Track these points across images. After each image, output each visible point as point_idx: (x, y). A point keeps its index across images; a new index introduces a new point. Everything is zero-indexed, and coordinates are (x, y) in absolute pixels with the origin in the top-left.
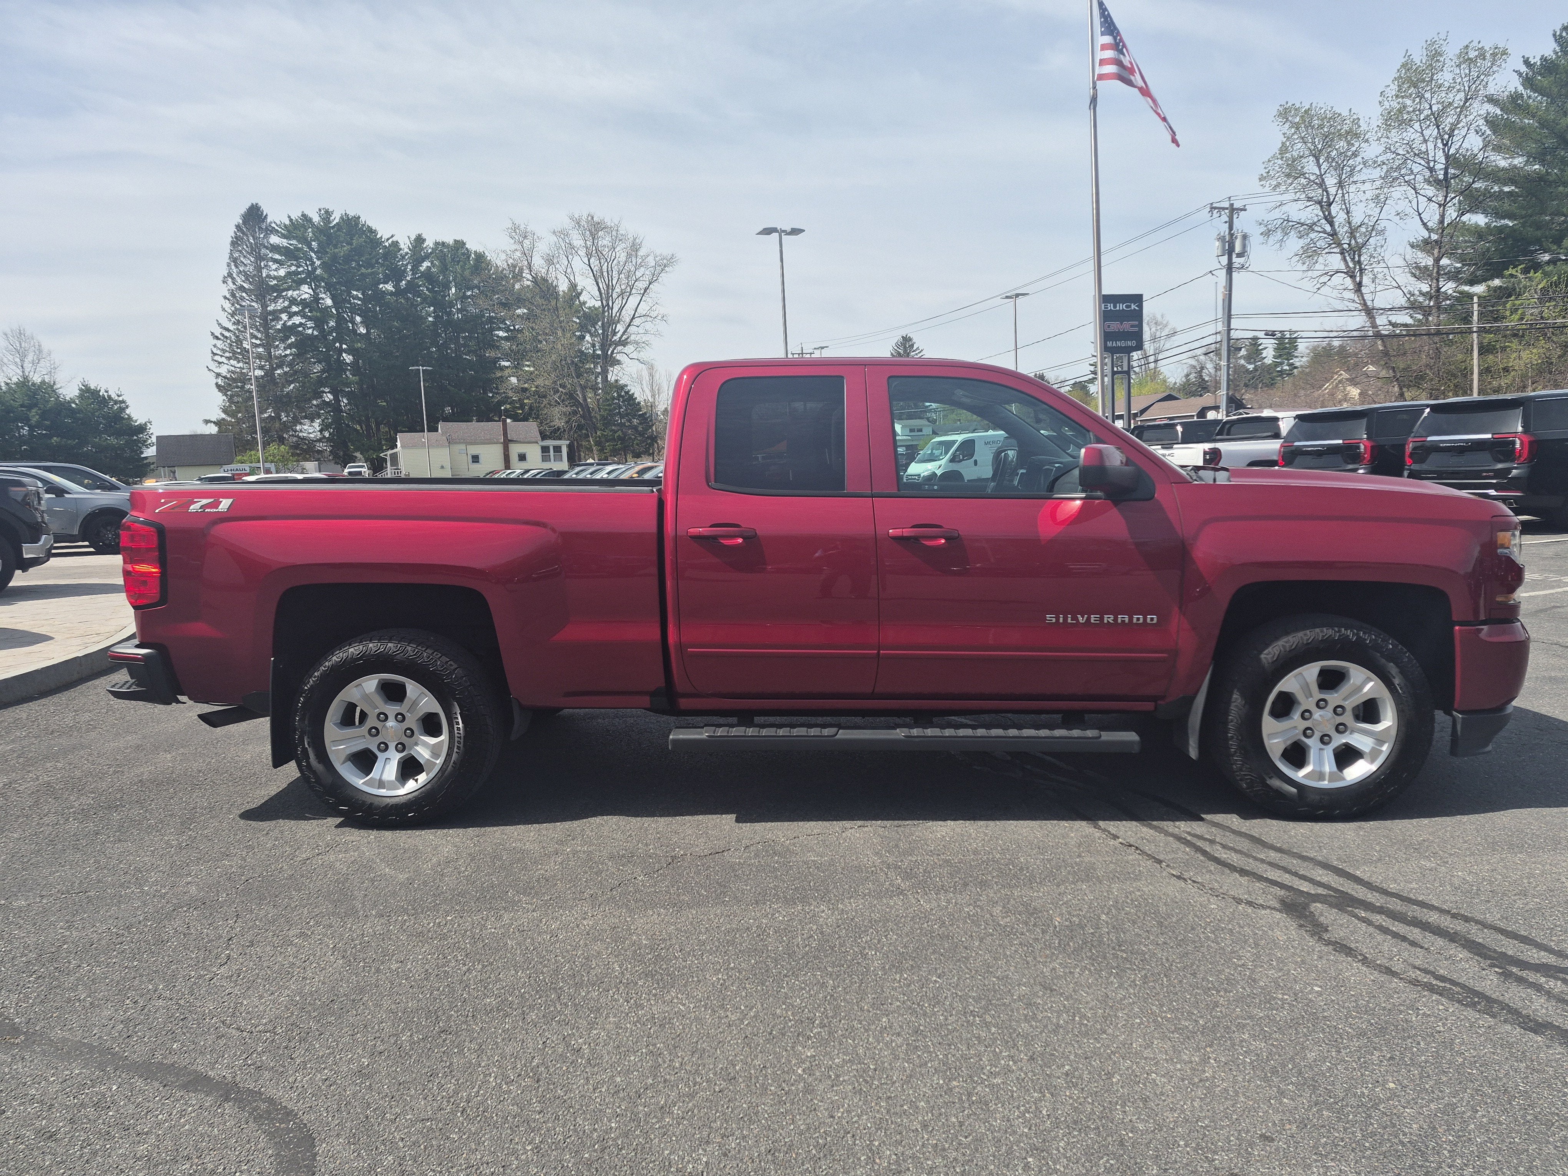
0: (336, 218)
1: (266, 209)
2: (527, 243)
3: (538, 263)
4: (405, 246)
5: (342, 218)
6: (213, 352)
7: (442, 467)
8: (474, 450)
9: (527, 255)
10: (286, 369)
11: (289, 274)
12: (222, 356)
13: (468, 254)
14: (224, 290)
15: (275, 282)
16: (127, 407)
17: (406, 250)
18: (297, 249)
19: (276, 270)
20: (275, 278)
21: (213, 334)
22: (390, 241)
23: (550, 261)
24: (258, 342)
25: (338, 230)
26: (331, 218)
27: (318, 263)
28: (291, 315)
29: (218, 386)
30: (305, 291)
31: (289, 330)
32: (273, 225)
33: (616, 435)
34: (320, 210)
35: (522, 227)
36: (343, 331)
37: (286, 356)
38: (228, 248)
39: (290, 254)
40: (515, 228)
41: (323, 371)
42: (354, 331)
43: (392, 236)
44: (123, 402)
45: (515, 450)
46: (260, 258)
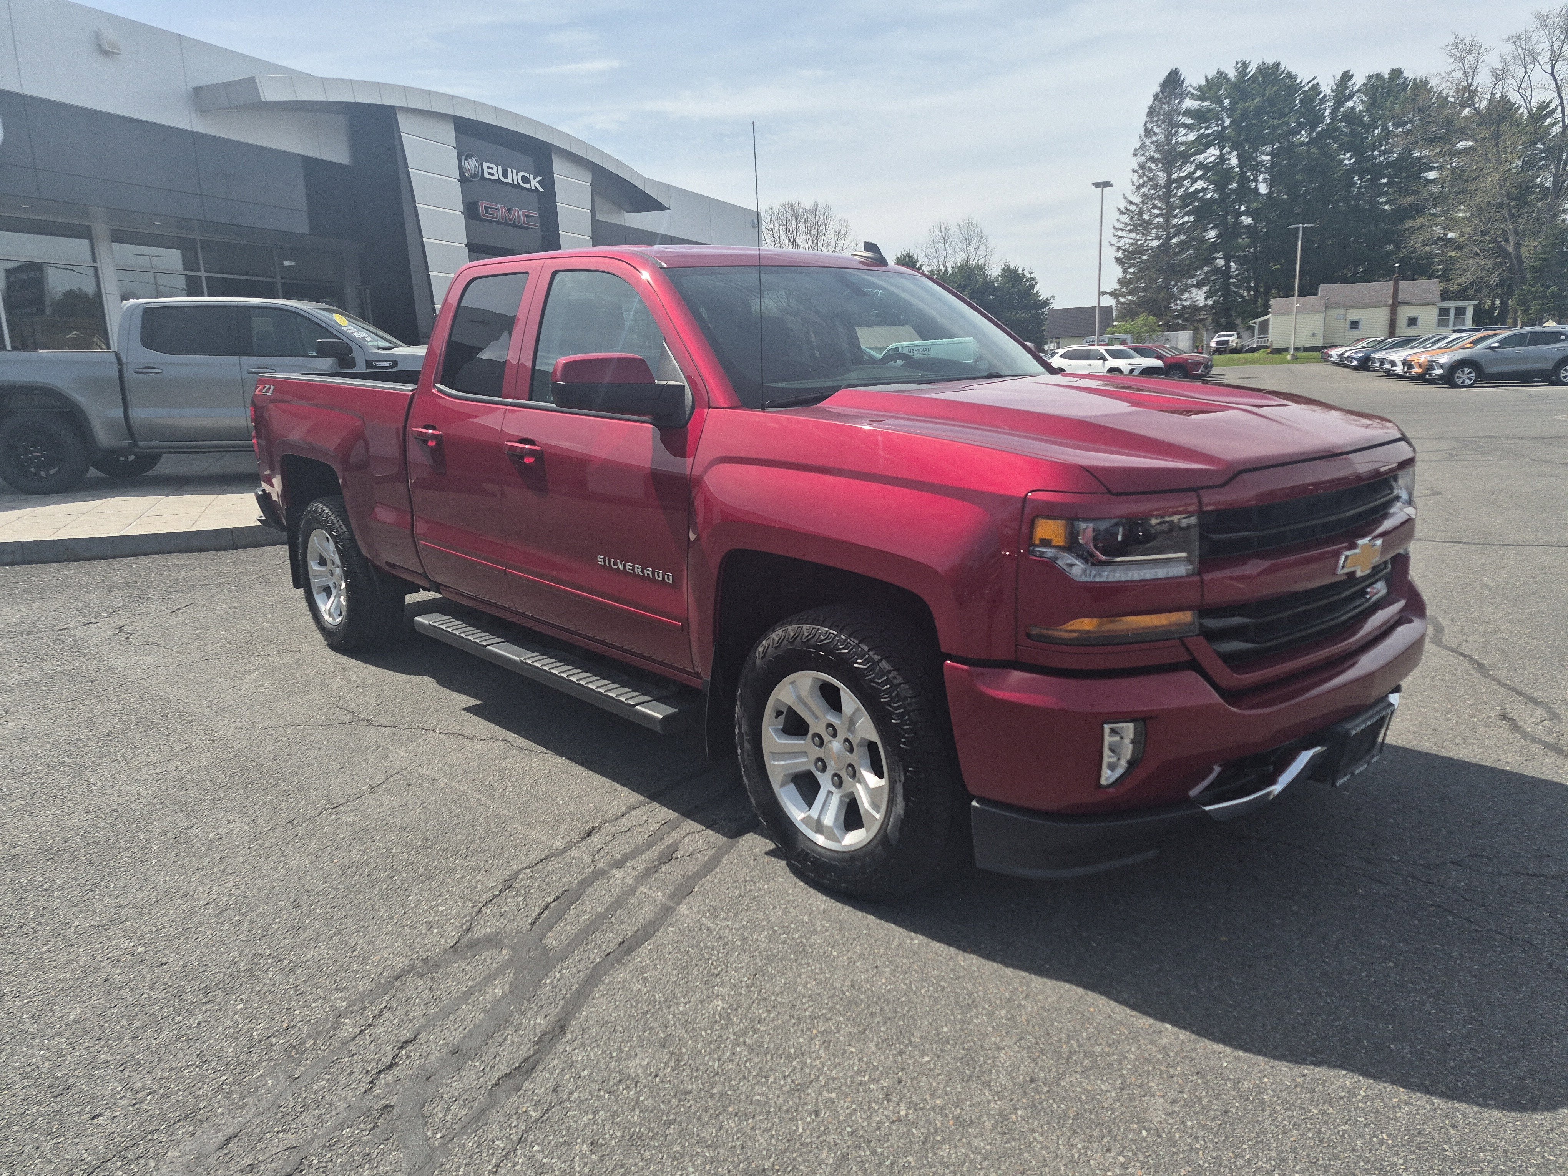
0: (1252, 69)
1: (1184, 73)
2: (1470, 59)
3: (1483, 80)
4: (1327, 87)
5: (1258, 68)
6: (1114, 228)
7: (1314, 335)
8: (1353, 315)
9: (1470, 73)
10: (1183, 237)
11: (1200, 136)
12: (1122, 230)
13: (1405, 84)
14: (1134, 163)
15: (1183, 148)
16: (1036, 283)
17: (1329, 92)
18: (1209, 110)
19: (1185, 135)
20: (1182, 144)
21: (1119, 210)
22: (1310, 85)
23: (1498, 76)
24: (1157, 212)
25: (1254, 83)
26: (1248, 70)
27: (1227, 122)
28: (1194, 181)
29: (1118, 260)
30: (1212, 153)
31: (1190, 197)
32: (1189, 89)
33: (1549, 291)
34: (1237, 64)
35: (1467, 41)
36: (1246, 192)
37: (1184, 223)
38: (1143, 118)
39: (1200, 116)
40: (1458, 42)
41: (1217, 236)
42: (1256, 189)
43: (1314, 79)
44: (1033, 279)
45: (1405, 313)
46: (1173, 124)
